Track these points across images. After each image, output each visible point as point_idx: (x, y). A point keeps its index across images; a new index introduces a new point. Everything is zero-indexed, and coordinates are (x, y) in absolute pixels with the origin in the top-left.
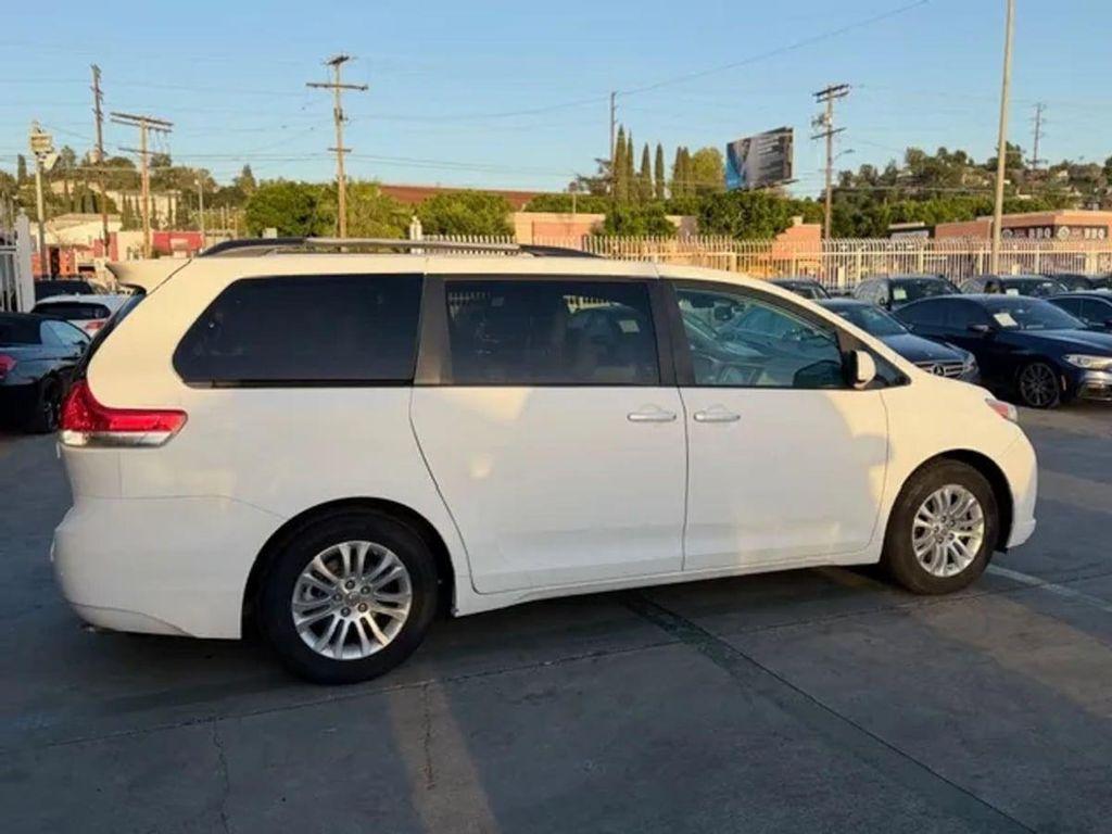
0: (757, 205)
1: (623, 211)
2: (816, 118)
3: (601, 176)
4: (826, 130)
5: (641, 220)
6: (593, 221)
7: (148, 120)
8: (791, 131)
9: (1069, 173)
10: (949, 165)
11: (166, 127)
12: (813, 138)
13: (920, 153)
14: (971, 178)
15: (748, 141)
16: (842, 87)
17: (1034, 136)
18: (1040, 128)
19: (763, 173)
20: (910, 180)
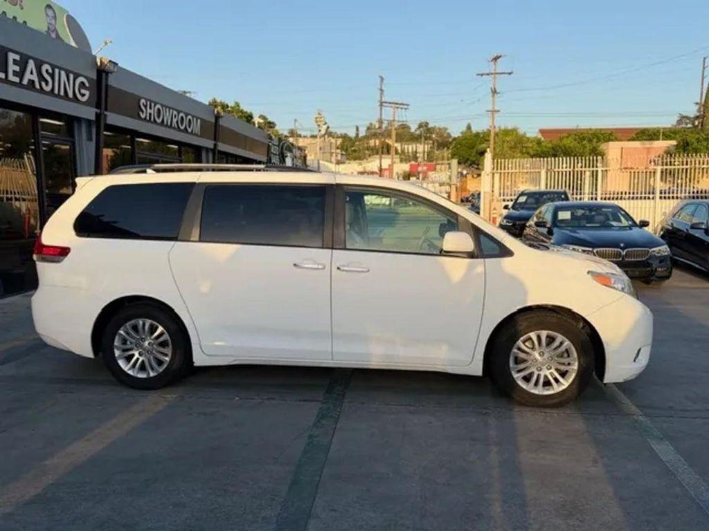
1: (691, 138)
6: (668, 145)
7: (397, 104)
11: (406, 107)
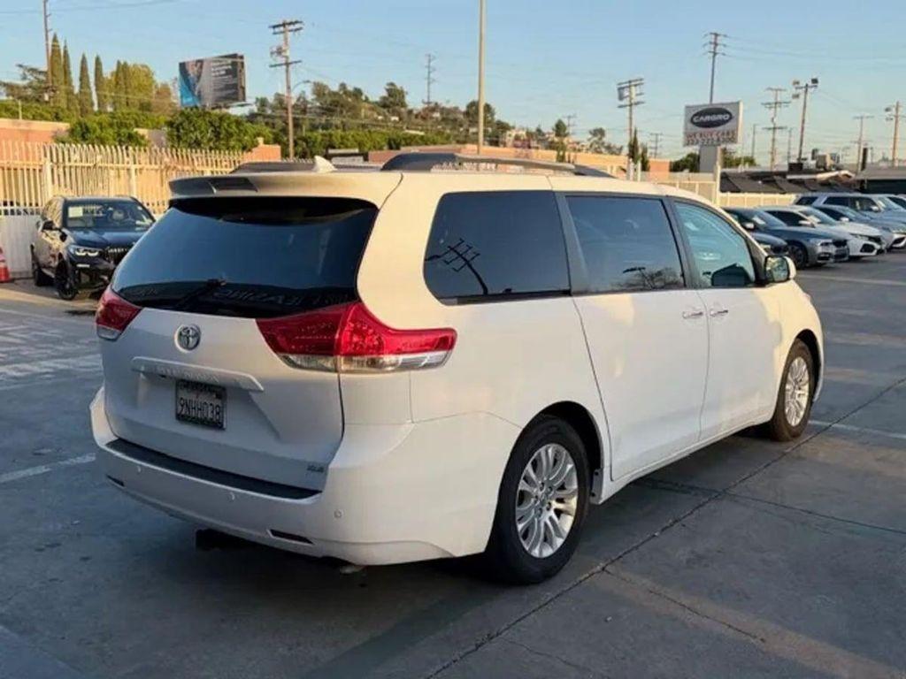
0: (225, 125)
1: (91, 122)
2: (275, 49)
3: (25, 83)
4: (282, 60)
5: (111, 131)
6: (56, 129)
8: (242, 57)
9: (442, 113)
10: (350, 100)
12: (272, 66)
13: (325, 87)
14: (369, 113)
15: (201, 62)
16: (296, 22)
17: (426, 82)
18: (432, 75)
19: (219, 94)
20: (318, 111)
